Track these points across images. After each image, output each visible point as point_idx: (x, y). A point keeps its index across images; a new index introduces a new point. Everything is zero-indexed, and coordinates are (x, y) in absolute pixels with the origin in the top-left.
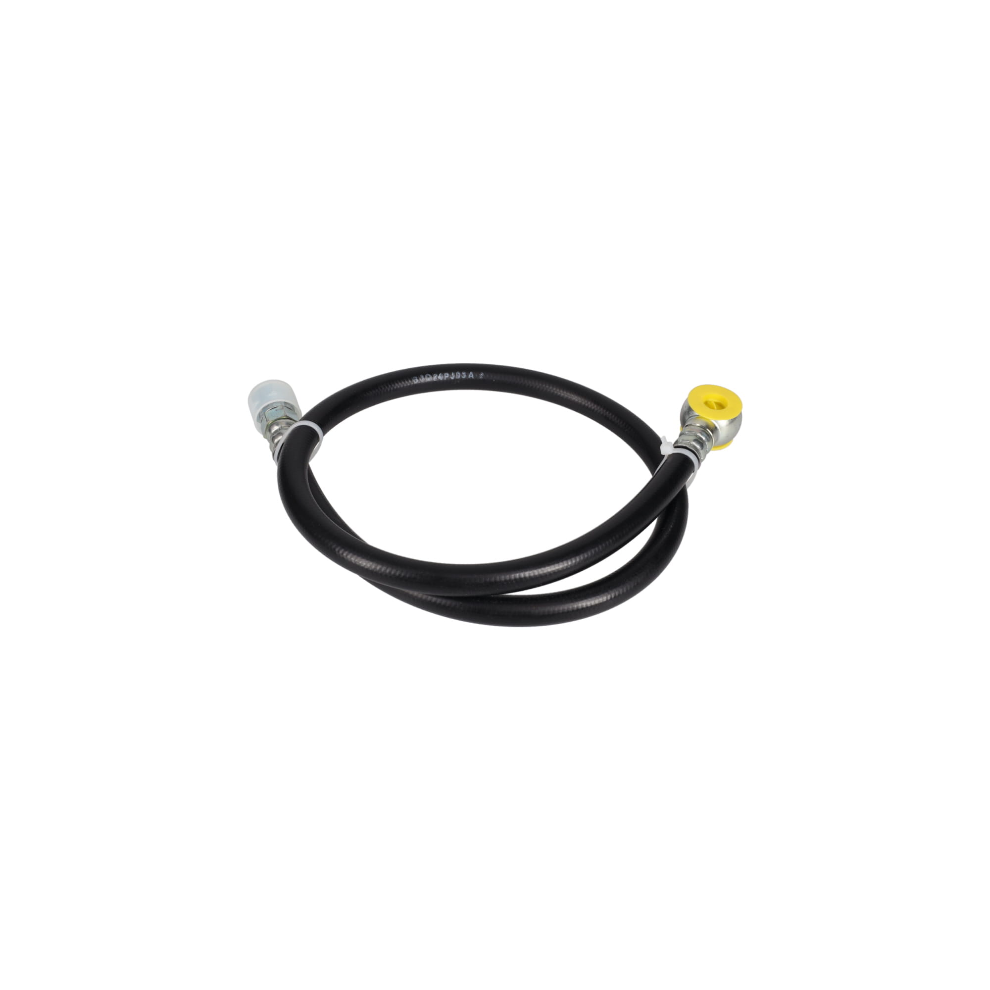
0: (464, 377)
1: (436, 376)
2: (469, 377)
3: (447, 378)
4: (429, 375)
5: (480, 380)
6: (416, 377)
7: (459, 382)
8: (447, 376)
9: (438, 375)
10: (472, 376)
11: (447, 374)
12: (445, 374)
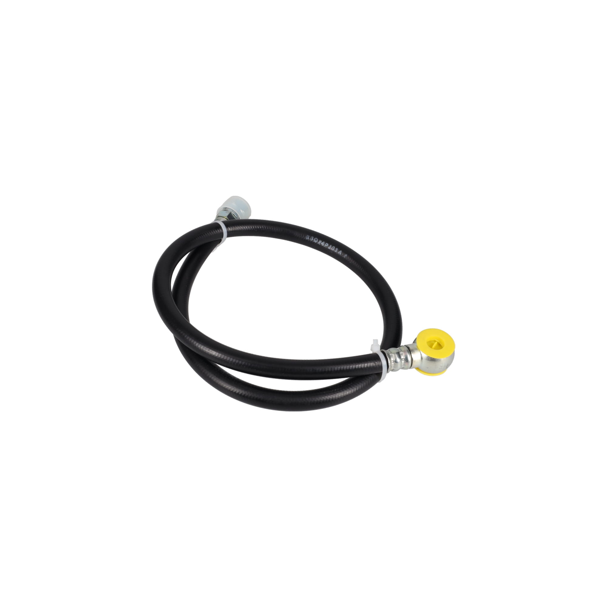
0: (336, 251)
1: (321, 242)
2: (339, 253)
3: (326, 246)
4: (317, 239)
5: (343, 258)
6: (309, 236)
7: (332, 252)
8: (327, 245)
9: (322, 242)
10: (340, 253)
11: (328, 244)
12: (327, 244)
